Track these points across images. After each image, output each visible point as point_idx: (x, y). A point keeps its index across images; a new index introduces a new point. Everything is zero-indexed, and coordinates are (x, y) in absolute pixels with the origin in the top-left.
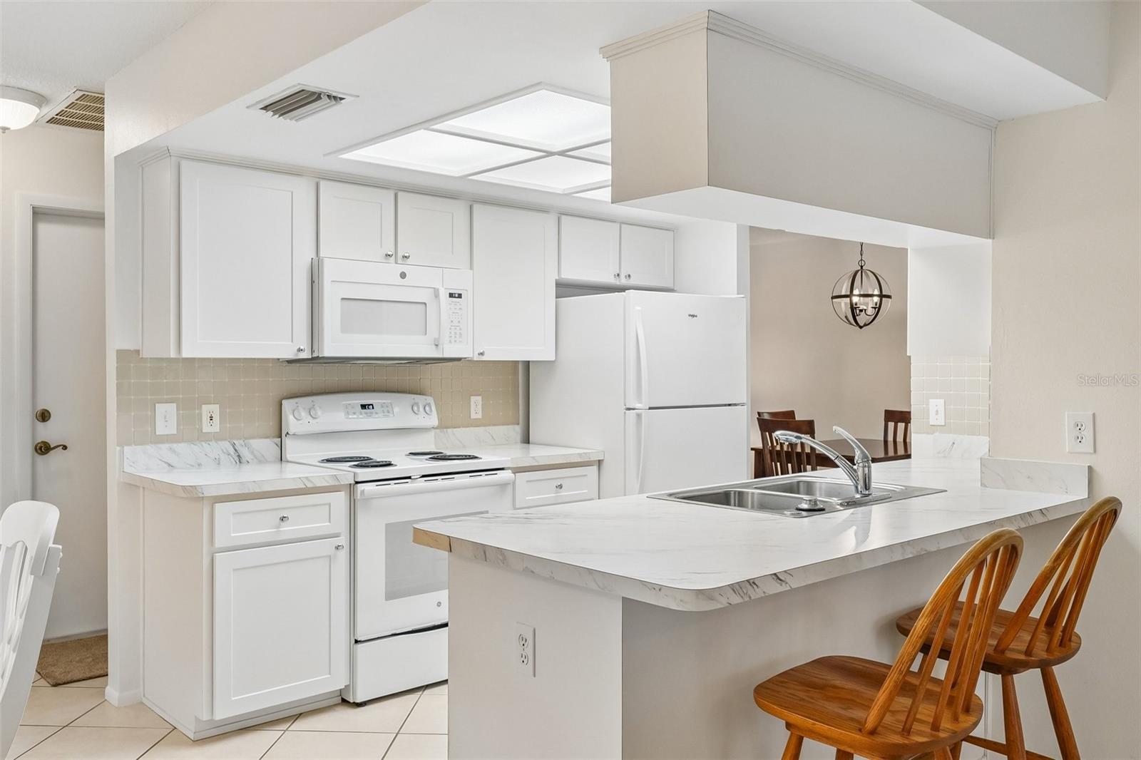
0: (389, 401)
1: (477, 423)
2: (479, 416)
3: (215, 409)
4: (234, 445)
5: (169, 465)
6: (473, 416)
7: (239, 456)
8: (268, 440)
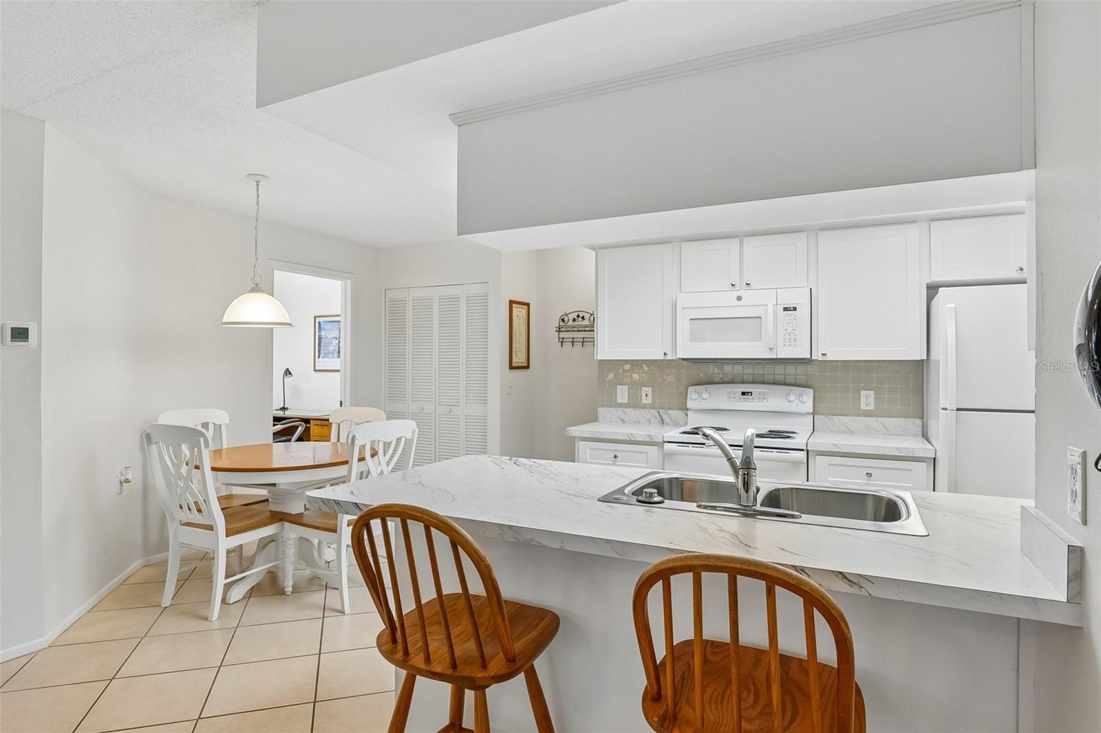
0: (766, 391)
1: (868, 414)
2: (871, 407)
3: (649, 390)
4: (659, 412)
5: (622, 420)
6: (863, 407)
7: (662, 419)
8: (680, 412)
